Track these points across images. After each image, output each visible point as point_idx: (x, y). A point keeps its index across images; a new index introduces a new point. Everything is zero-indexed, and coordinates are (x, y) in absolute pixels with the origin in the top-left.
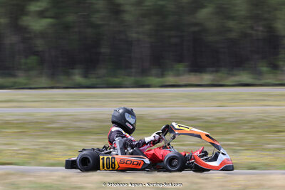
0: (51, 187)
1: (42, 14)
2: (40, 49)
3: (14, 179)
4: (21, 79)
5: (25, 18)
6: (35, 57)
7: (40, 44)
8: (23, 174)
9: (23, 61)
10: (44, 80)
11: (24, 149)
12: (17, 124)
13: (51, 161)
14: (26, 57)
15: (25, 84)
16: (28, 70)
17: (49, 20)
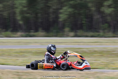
0: (114, 78)
1: (109, 6)
2: (109, 21)
3: (98, 75)
4: (101, 33)
5: (103, 8)
6: (107, 24)
7: (109, 19)
8: (102, 73)
9: (102, 26)
10: (110, 34)
11: (102, 62)
12: (100, 52)
13: (114, 67)
14: (103, 24)
15: (103, 35)
16: (104, 29)
17: (113, 9)
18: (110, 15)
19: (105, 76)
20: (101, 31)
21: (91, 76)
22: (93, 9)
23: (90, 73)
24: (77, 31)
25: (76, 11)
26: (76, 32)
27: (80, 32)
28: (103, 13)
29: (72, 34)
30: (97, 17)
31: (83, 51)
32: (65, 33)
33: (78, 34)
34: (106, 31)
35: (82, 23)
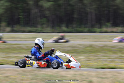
18: (49, 9)
19: (43, 74)
20: (39, 26)
21: (28, 74)
22: (31, 3)
23: (27, 71)
24: (14, 25)
25: (13, 5)
26: (13, 27)
27: (17, 27)
28: (41, 6)
29: (8, 29)
30: (34, 11)
31: (20, 47)
32: (2, 28)
33: (15, 29)
34: (44, 26)
35: (20, 17)
